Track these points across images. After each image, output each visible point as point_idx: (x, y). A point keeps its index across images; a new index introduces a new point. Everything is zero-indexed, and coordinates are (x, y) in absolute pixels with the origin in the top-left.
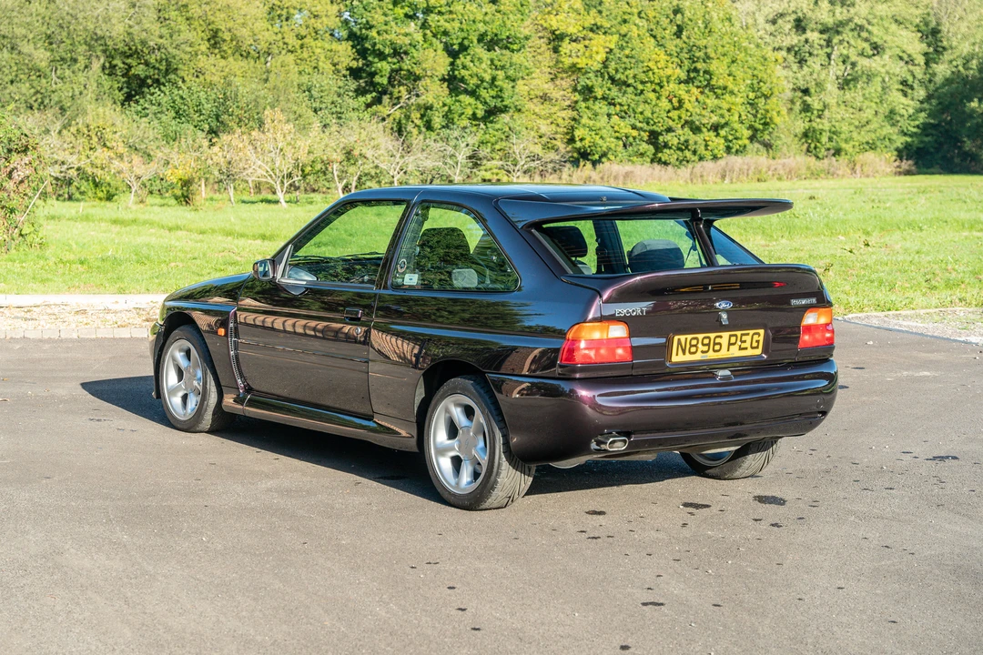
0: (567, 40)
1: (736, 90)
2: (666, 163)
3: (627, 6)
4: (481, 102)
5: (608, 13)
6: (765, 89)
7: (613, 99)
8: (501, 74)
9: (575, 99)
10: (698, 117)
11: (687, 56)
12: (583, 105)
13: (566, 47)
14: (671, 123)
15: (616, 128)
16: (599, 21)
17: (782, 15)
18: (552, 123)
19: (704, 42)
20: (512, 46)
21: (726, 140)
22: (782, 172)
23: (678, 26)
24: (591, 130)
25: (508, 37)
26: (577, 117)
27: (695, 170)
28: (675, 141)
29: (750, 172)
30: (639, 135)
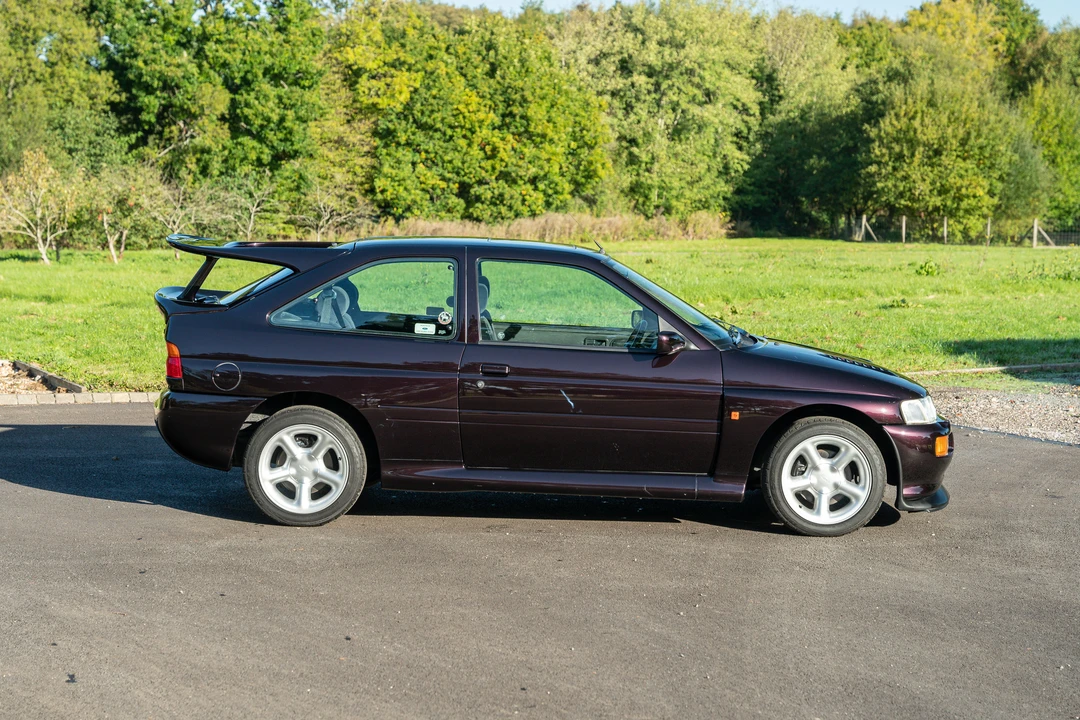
0: (365, 76)
1: (556, 138)
2: (478, 220)
3: (433, 40)
4: (267, 146)
5: (412, 47)
6: (588, 137)
7: (419, 145)
8: (290, 114)
9: (375, 144)
10: (514, 168)
11: (501, 98)
12: (384, 151)
13: (364, 83)
14: (484, 174)
15: (422, 179)
16: (402, 56)
17: (605, 55)
18: (348, 172)
19: (520, 84)
20: (302, 83)
21: (544, 192)
22: (607, 232)
23: (492, 64)
24: (393, 180)
25: (298, 72)
26: (377, 165)
27: (511, 228)
28: (489, 195)
29: (572, 231)
30: (448, 187)
